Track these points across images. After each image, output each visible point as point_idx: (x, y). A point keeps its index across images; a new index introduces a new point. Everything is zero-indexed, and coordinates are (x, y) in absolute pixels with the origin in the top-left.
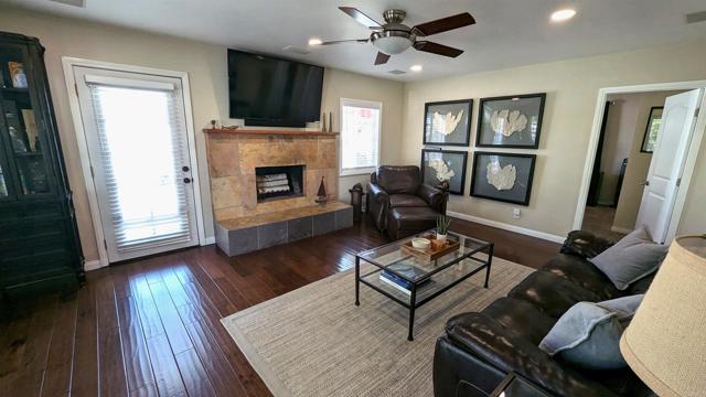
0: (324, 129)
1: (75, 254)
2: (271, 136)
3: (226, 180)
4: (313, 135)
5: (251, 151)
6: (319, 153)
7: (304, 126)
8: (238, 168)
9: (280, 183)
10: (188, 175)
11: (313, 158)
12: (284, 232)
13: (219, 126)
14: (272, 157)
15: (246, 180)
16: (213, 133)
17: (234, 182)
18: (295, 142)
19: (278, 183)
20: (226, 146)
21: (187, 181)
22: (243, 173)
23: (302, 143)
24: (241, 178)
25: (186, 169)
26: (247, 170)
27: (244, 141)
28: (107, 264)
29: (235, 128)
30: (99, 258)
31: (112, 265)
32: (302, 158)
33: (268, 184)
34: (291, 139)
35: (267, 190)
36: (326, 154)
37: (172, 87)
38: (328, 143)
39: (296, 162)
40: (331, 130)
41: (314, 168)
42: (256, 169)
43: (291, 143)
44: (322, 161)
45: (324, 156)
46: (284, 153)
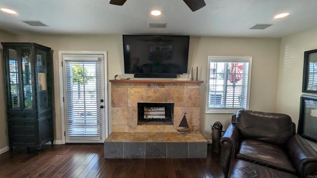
0: (192, 79)
1: (51, 135)
2: (149, 84)
3: (119, 109)
4: (182, 83)
5: (135, 92)
6: (186, 96)
7: (176, 77)
8: (127, 103)
9: (160, 113)
10: (102, 104)
11: (180, 99)
12: (143, 150)
13: (118, 78)
14: (148, 97)
15: (131, 110)
16: (115, 82)
17: (124, 110)
18: (166, 87)
19: (157, 113)
20: (121, 89)
21: (102, 107)
22: (130, 105)
23: (172, 88)
24: (128, 108)
25: (102, 101)
26: (132, 104)
27: (132, 86)
28: (64, 143)
29: (128, 79)
30: (61, 139)
31: (67, 144)
32: (172, 99)
33: (151, 113)
34: (164, 85)
35: (149, 117)
36: (192, 96)
37: (97, 59)
38: (194, 89)
39: (166, 101)
40: (197, 79)
41: (180, 106)
42: (138, 103)
43: (163, 89)
44: (187, 102)
45: (190, 98)
46: (157, 95)
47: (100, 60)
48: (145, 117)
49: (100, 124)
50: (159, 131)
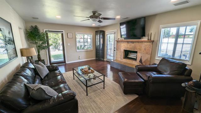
0: (148, 39)
1: (103, 58)
2: (128, 42)
4: (142, 42)
5: (123, 45)
6: (143, 48)
8: (120, 49)
10: (115, 49)
11: (140, 50)
14: (128, 48)
15: (122, 52)
16: (118, 42)
17: (119, 52)
18: (135, 44)
20: (119, 44)
21: (115, 50)
23: (137, 44)
26: (122, 50)
27: (122, 43)
30: (105, 59)
31: (106, 61)
32: (137, 49)
33: (131, 55)
34: (133, 43)
35: (130, 57)
36: (146, 49)
37: (113, 33)
38: (147, 45)
39: (134, 50)
40: (150, 40)
41: (140, 53)
42: (124, 50)
43: (133, 44)
44: (144, 51)
45: (145, 50)
46: (131, 47)
47: (115, 33)
48: (128, 56)
49: (114, 56)
50: (130, 63)
